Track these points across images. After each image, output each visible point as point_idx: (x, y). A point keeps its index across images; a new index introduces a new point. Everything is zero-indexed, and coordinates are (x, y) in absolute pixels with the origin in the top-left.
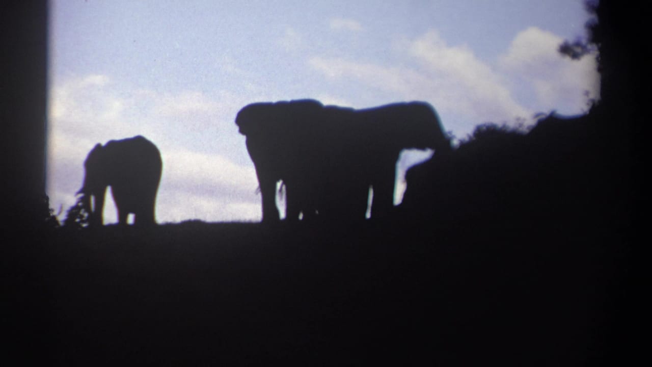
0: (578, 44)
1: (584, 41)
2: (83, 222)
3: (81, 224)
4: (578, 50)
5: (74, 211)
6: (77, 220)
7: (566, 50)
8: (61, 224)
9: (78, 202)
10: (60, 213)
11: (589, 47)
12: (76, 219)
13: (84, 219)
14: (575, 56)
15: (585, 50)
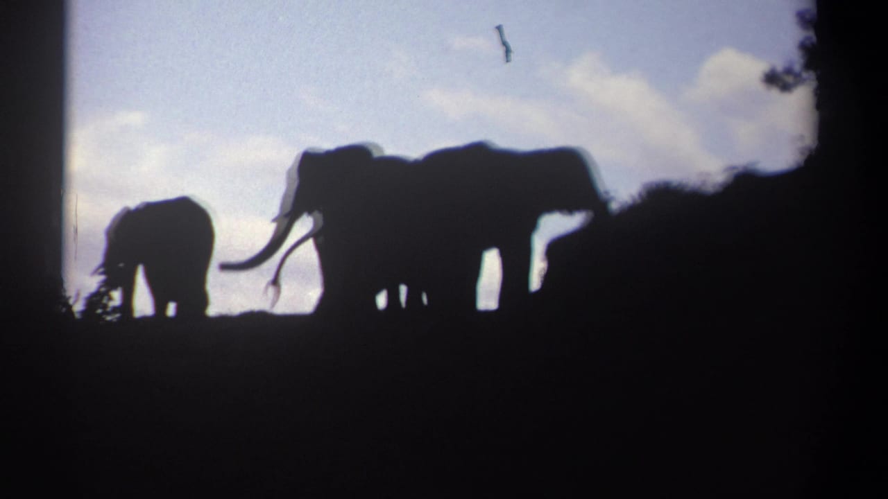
0: (789, 71)
1: (797, 68)
2: (108, 314)
3: (104, 316)
4: (790, 79)
5: (94, 299)
6: (99, 311)
7: (772, 79)
8: (77, 316)
9: (100, 287)
10: (76, 301)
11: (805, 75)
12: (96, 309)
13: (109, 309)
14: (786, 88)
15: (799, 80)
